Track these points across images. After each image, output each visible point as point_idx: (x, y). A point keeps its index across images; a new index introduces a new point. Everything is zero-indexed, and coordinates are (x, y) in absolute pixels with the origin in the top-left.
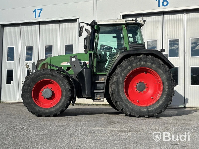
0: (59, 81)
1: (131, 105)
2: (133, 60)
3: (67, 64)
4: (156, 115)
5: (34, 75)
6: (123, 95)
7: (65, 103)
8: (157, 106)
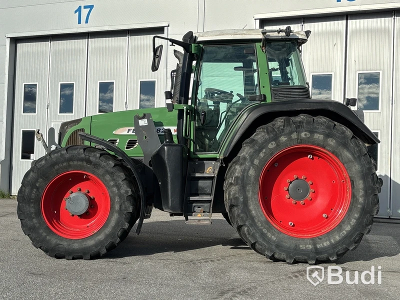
0: (103, 175)
1: (276, 235)
2: (282, 127)
3: (128, 132)
4: (335, 258)
5: (46, 160)
6: (255, 210)
7: (118, 226)
8: (338, 238)
